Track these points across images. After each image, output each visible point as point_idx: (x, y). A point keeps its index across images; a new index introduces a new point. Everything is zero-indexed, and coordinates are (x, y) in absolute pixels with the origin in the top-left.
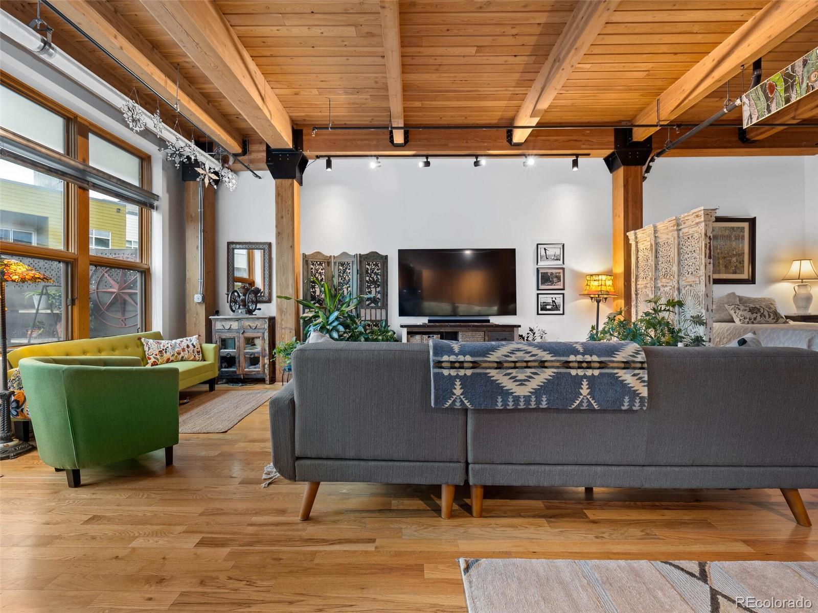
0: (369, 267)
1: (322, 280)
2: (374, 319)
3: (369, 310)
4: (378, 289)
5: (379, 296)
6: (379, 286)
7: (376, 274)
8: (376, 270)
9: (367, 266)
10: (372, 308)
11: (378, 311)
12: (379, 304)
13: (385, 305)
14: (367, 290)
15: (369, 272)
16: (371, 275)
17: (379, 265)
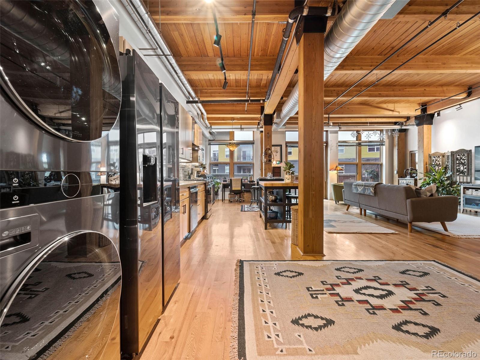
0: (459, 157)
1: (439, 164)
2: (462, 181)
3: (459, 177)
4: (465, 167)
5: (465, 170)
6: (465, 165)
7: (463, 159)
8: (463, 158)
9: (457, 156)
10: (460, 176)
11: (465, 178)
12: (466, 174)
13: (469, 174)
14: (457, 168)
15: (459, 159)
16: (460, 160)
17: (466, 155)
